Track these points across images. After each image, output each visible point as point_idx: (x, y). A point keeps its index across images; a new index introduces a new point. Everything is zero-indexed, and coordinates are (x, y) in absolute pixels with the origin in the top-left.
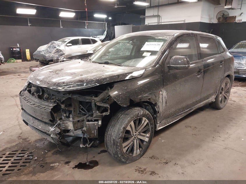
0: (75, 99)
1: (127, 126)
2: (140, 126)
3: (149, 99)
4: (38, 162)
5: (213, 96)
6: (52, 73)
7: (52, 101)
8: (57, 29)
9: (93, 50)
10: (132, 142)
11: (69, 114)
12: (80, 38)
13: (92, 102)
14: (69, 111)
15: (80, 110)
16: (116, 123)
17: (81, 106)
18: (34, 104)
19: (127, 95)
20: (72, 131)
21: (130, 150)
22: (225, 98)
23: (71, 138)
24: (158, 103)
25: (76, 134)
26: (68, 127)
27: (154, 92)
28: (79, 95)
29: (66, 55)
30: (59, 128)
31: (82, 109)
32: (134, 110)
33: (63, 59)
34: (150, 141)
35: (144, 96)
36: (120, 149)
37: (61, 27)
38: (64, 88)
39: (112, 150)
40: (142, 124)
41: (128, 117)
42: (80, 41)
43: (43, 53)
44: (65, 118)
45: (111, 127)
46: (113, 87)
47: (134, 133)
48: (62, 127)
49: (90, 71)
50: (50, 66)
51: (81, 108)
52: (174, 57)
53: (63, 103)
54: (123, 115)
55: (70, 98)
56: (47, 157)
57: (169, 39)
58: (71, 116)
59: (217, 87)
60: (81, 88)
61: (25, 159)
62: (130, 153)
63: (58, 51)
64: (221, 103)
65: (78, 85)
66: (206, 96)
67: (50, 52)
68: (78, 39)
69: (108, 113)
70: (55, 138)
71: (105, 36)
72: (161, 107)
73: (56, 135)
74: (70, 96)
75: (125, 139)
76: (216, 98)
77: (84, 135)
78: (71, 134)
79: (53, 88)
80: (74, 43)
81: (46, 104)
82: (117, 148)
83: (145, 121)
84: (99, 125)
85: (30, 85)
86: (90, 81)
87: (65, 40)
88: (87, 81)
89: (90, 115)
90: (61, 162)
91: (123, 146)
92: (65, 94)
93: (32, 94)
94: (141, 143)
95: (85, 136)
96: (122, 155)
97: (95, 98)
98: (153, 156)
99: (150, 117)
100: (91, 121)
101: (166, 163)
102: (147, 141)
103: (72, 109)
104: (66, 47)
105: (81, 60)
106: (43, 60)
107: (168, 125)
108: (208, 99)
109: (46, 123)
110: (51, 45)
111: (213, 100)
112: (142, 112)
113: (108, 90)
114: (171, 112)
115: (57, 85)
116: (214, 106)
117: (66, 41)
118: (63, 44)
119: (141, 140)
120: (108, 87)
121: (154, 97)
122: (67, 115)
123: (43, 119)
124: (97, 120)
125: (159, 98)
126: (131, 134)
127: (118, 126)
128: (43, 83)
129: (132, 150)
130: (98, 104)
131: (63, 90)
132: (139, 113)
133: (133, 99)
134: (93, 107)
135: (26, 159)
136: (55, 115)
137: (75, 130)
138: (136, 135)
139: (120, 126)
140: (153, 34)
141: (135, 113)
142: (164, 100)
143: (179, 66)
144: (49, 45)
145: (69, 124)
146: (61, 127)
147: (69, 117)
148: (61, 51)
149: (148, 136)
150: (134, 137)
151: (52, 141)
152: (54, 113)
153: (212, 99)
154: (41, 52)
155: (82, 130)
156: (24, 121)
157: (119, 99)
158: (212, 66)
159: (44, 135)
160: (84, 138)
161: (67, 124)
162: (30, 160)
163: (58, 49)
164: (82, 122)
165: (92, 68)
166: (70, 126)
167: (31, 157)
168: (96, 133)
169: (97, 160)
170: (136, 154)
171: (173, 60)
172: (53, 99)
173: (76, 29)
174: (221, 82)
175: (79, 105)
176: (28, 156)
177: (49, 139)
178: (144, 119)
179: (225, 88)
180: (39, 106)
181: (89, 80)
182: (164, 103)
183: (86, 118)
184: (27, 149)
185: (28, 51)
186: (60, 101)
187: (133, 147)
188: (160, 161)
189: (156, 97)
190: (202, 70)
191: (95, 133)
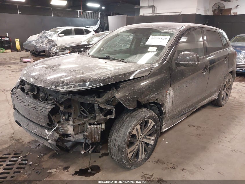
0: (76, 100)
1: (133, 129)
2: (146, 129)
3: (157, 100)
4: (33, 168)
5: (216, 94)
6: (49, 70)
7: (50, 102)
8: (48, 17)
9: (87, 40)
10: (138, 146)
11: (69, 117)
12: (73, 28)
13: (95, 104)
14: (69, 113)
15: (81, 112)
16: (121, 127)
17: (82, 107)
18: (28, 105)
19: (134, 96)
20: (72, 135)
21: (134, 155)
22: (227, 95)
23: (70, 143)
24: (165, 103)
25: (76, 139)
26: (68, 131)
27: (162, 92)
28: (80, 96)
29: (59, 47)
30: (57, 133)
31: (83, 111)
32: (140, 112)
33: (56, 50)
34: (155, 144)
35: (152, 96)
36: (125, 155)
37: (52, 16)
38: (63, 88)
39: (116, 156)
40: (148, 127)
41: (135, 121)
42: (73, 32)
43: (34, 43)
44: (64, 121)
45: (115, 131)
46: (119, 87)
47: (140, 137)
48: (61, 131)
49: (92, 68)
50: (45, 60)
51: (82, 109)
52: (182, 53)
53: (61, 104)
54: (128, 118)
55: (69, 99)
56: (44, 161)
57: (176, 33)
58: (71, 119)
59: (220, 84)
60: (83, 89)
61: (18, 164)
62: (134, 158)
63: (50, 42)
64: (223, 100)
65: (80, 85)
66: (210, 94)
67: (42, 43)
68: (71, 30)
69: (113, 116)
70: (53, 145)
71: (98, 26)
72: (168, 108)
73: (55, 140)
74: (70, 97)
75: (131, 144)
76: (219, 96)
77: (86, 140)
78: (71, 138)
79: (51, 88)
80: (67, 33)
81: (43, 105)
82: (122, 154)
83: (151, 123)
84: (103, 129)
85: (22, 82)
86: (93, 81)
87: (57, 30)
88: (90, 80)
89: (92, 118)
90: (59, 168)
91: (129, 152)
92: (64, 94)
93: (26, 93)
94: (146, 147)
95: (87, 142)
96: (128, 162)
97: (99, 100)
98: (158, 160)
99: (156, 119)
100: (94, 124)
101: (174, 169)
102: (153, 144)
103: (72, 111)
104: (59, 37)
105: (78, 53)
106: (34, 51)
107: (173, 125)
108: (211, 96)
109: (42, 126)
110: (43, 35)
111: (215, 98)
112: (149, 114)
113: (113, 90)
114: (176, 112)
115: (55, 85)
116: (216, 104)
117: (59, 31)
118: (55, 35)
119: (146, 143)
120: (113, 87)
121: (161, 97)
122: (66, 118)
123: (40, 122)
124: (100, 124)
125: (166, 98)
126: (136, 138)
127: (123, 130)
128: (40, 82)
129: (137, 155)
130: (102, 106)
131: (62, 90)
132: (146, 115)
133: (140, 101)
134: (96, 109)
135: (20, 164)
136: (53, 118)
137: (76, 134)
138: (142, 139)
139: (126, 130)
140: (158, 27)
141: (142, 115)
142: (171, 100)
143: (188, 63)
144: (40, 34)
145: (68, 128)
146: (59, 131)
147: (68, 120)
148: (53, 41)
149: (154, 139)
150: (139, 140)
151: (50, 146)
152: (51, 116)
153: (215, 96)
154: (32, 42)
155: (83, 135)
156: (16, 121)
157: (126, 101)
158: (217, 62)
159: (40, 139)
160: (86, 144)
161: (67, 128)
162: (25, 165)
163: (49, 39)
164: (84, 126)
165: (93, 64)
166: (70, 130)
167: (25, 162)
168: (99, 137)
169: (99, 165)
170: (141, 158)
171: (182, 56)
172: (51, 100)
173: (68, 19)
174: (225, 78)
175: (80, 106)
176: (22, 161)
177: (46, 144)
178: (150, 121)
179: (228, 84)
180: (34, 107)
181: (93, 79)
182: (171, 103)
183: (88, 121)
184: (20, 152)
185: (17, 41)
186: (58, 102)
187: (138, 151)
188: (167, 166)
189: (163, 97)
190: (208, 67)
191: (97, 137)
